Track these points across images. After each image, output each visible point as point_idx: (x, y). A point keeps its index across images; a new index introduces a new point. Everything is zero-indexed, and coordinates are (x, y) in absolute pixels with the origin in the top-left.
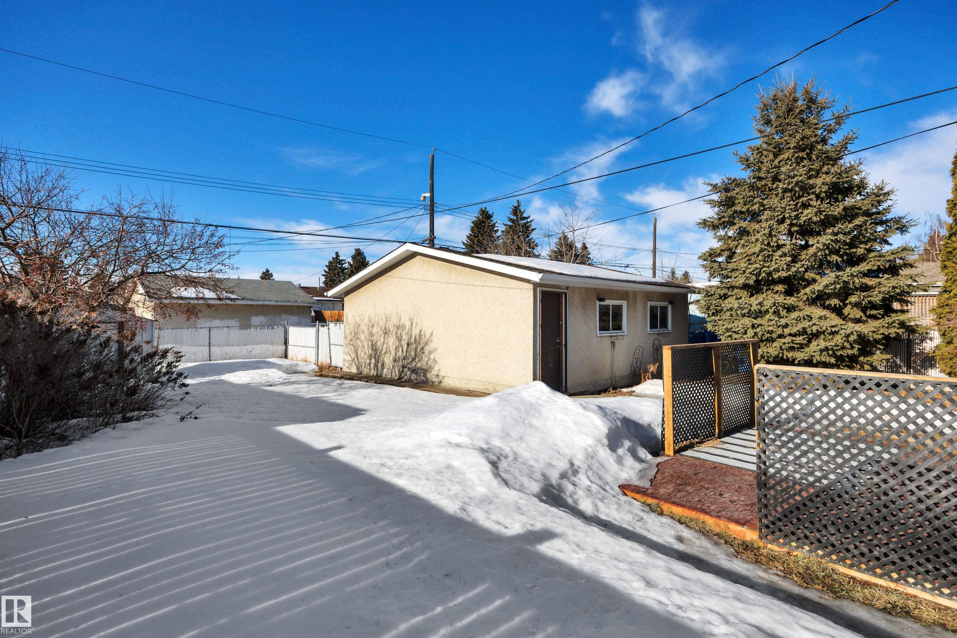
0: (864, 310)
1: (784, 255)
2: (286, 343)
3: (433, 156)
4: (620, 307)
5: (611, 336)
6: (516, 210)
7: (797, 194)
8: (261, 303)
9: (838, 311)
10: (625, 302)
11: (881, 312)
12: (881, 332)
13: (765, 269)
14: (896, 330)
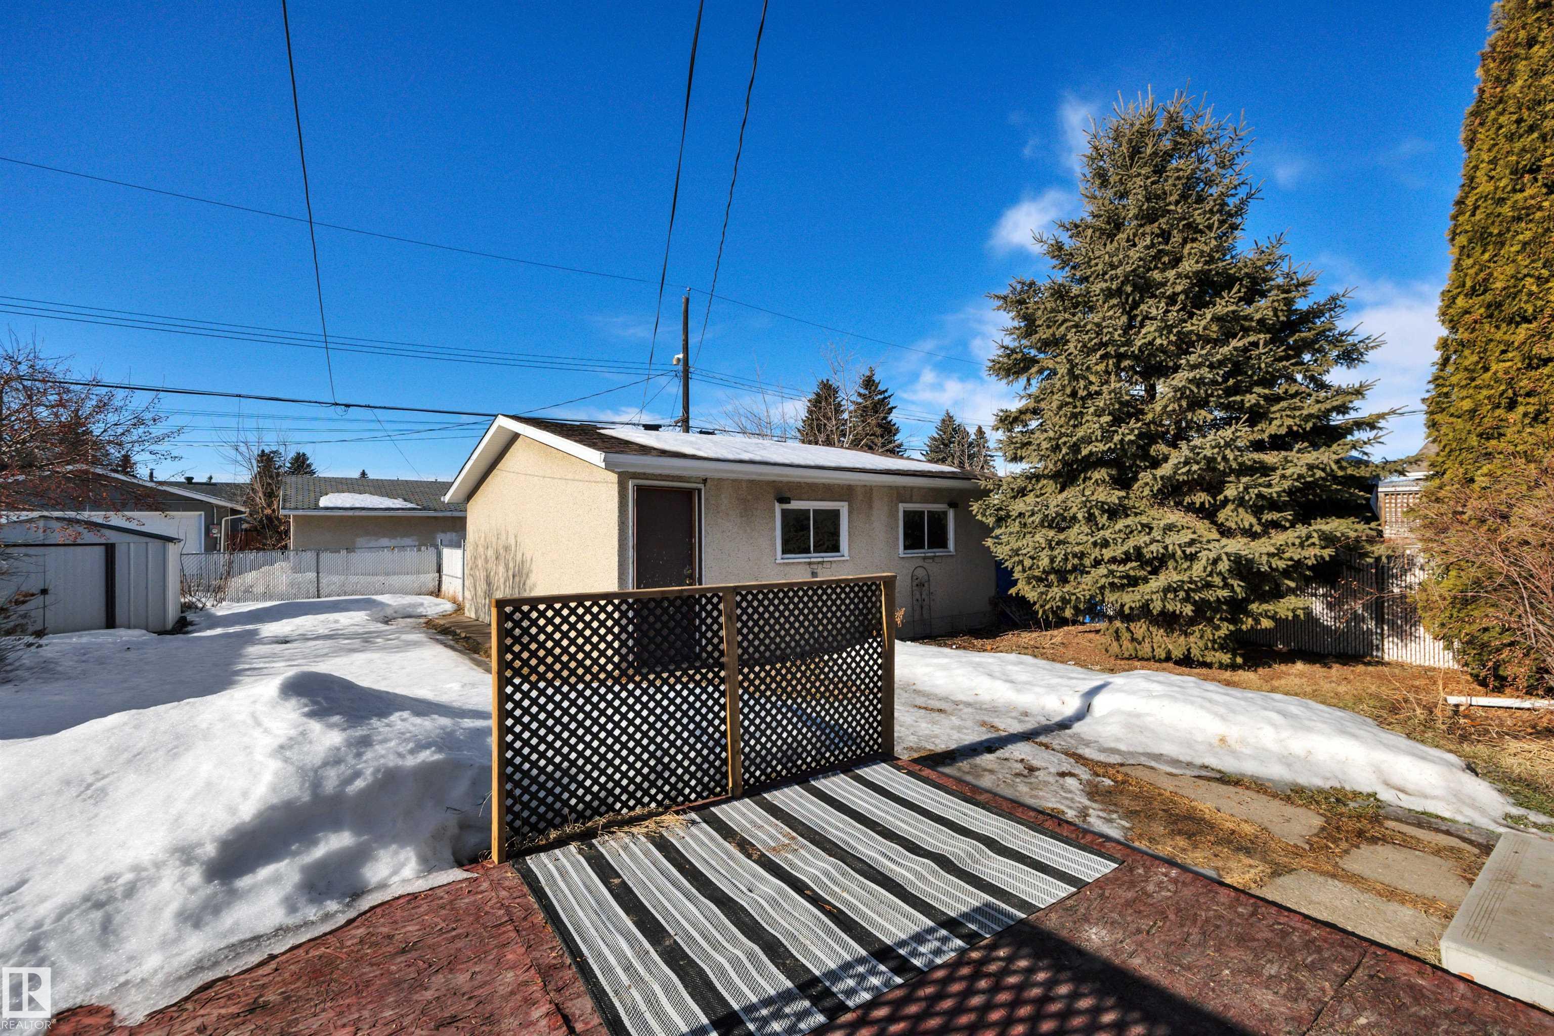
0: (1257, 511)
1: (1099, 413)
2: (439, 570)
3: (687, 300)
4: (836, 514)
5: (810, 563)
6: (869, 383)
7: (1131, 299)
8: (449, 514)
9: (1208, 513)
10: (845, 504)
11: (1289, 515)
12: (1287, 555)
13: (1064, 439)
14: (1317, 551)
